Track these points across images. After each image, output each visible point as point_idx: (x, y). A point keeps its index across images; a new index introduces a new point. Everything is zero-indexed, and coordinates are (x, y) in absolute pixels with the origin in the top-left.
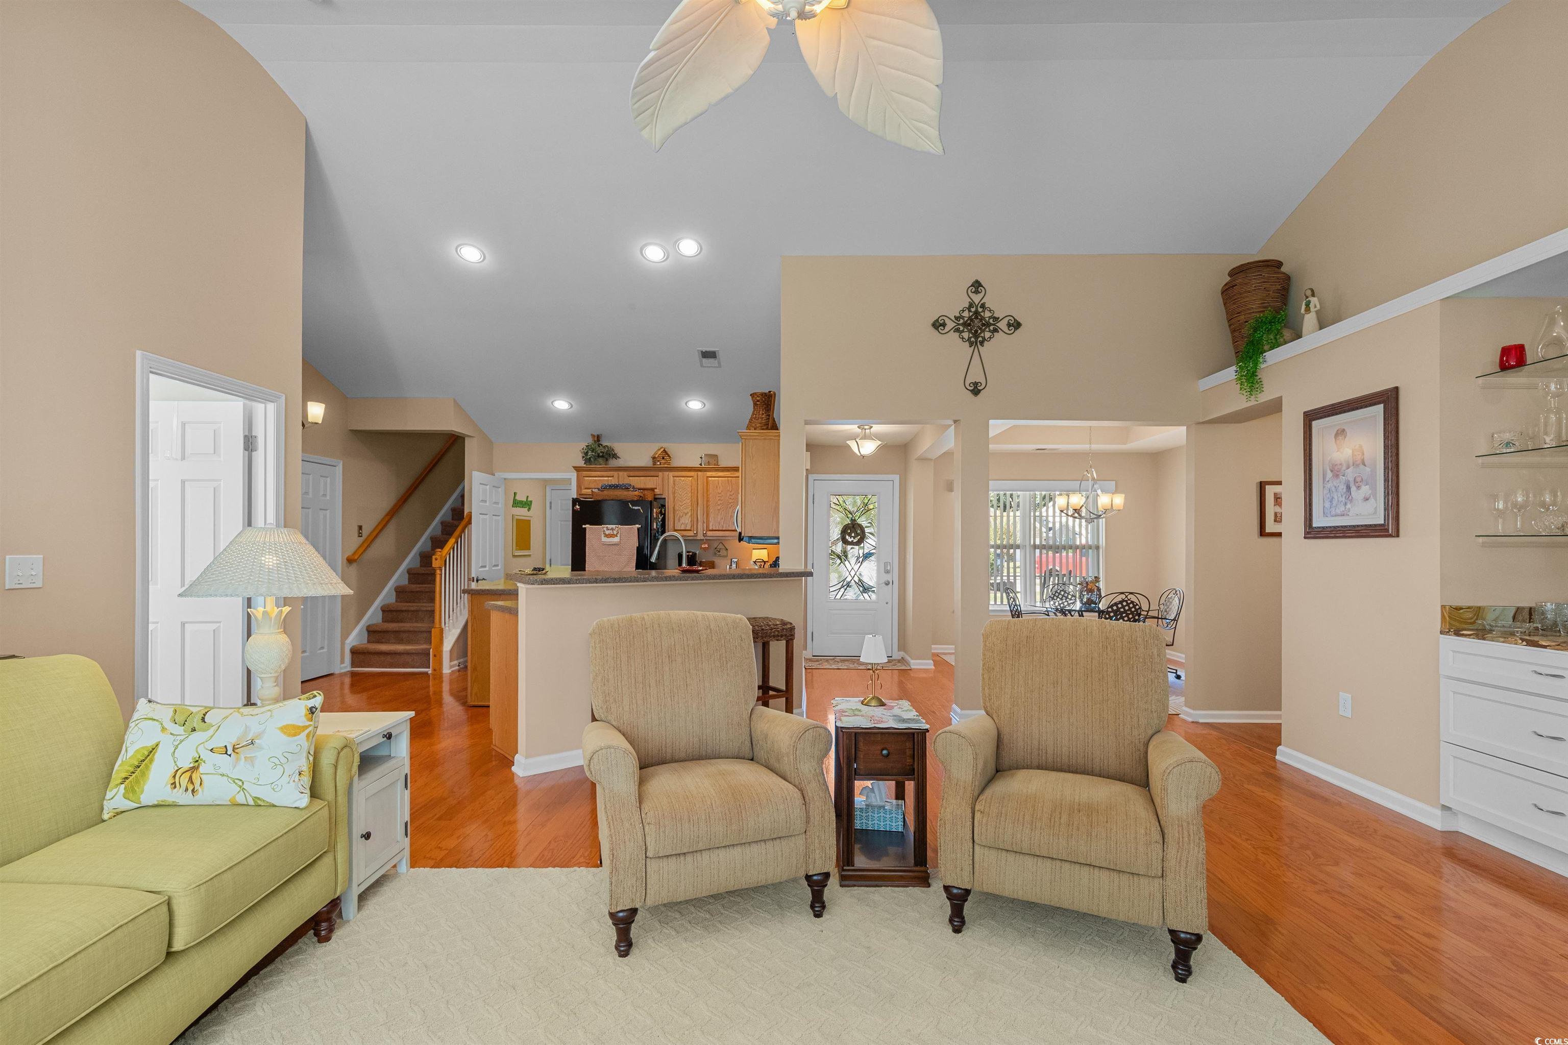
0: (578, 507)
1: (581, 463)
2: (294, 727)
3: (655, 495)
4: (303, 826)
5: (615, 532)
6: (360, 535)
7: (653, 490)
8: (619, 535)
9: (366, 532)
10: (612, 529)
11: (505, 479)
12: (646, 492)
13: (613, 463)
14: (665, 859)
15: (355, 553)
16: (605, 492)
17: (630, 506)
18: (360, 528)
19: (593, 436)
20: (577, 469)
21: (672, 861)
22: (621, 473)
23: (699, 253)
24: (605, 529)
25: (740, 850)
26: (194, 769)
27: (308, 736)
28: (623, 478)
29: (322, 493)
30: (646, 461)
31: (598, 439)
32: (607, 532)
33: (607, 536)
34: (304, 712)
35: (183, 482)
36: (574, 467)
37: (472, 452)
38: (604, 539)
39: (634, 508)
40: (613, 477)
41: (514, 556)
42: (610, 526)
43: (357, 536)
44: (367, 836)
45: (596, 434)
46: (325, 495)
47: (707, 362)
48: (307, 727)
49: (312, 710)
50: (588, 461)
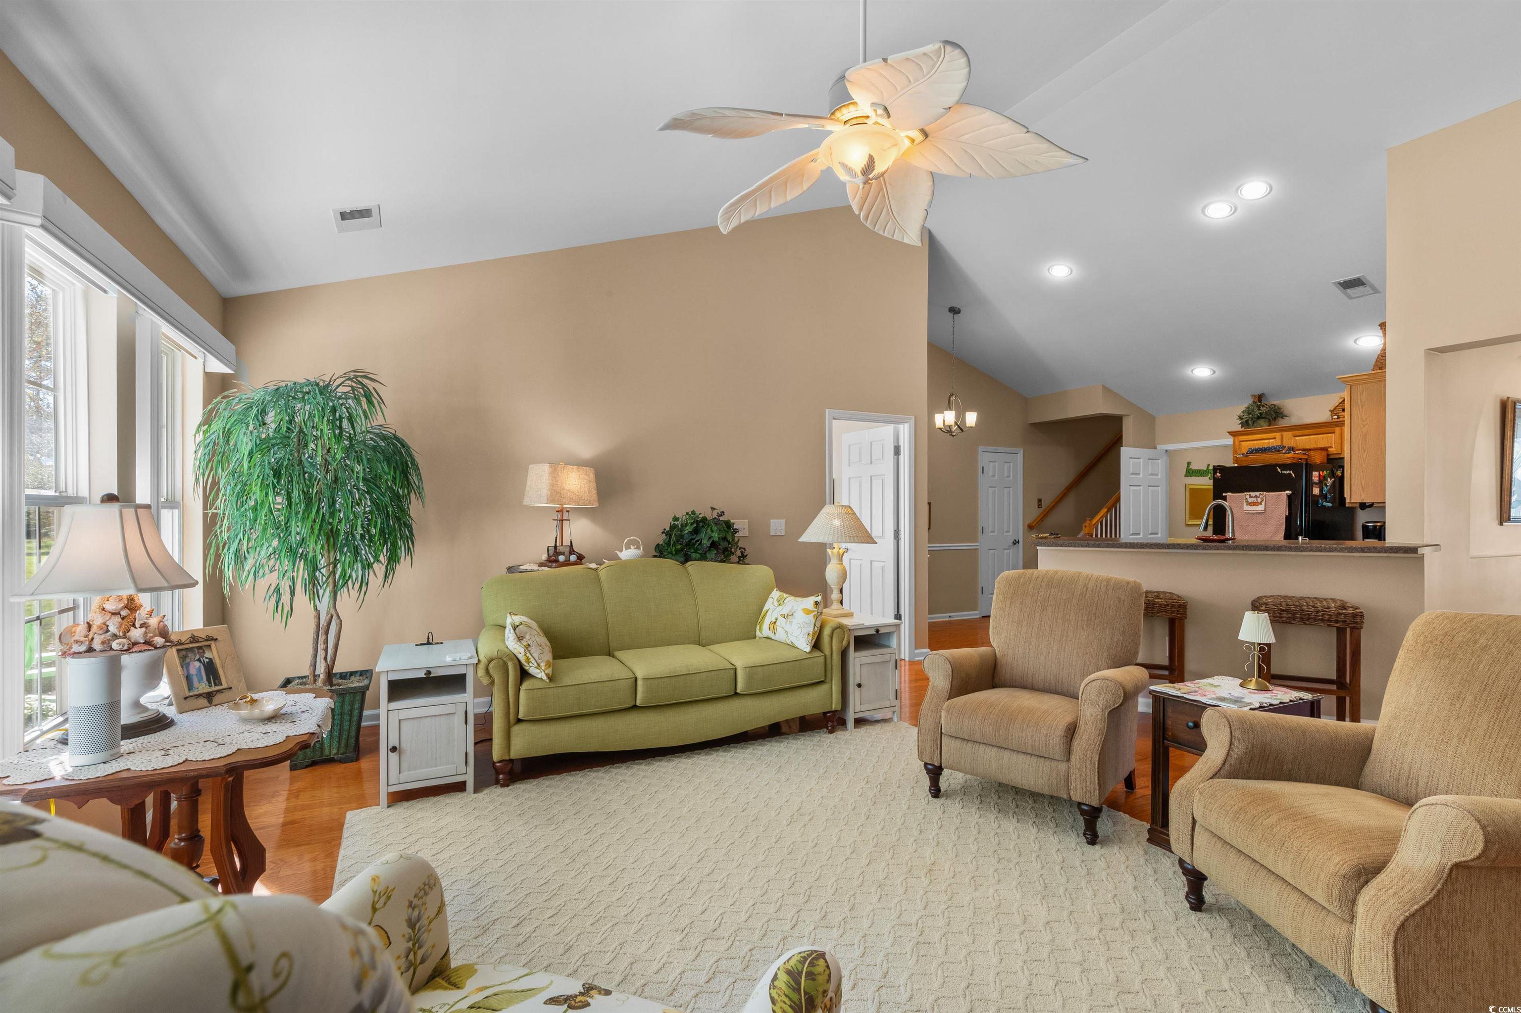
0: (1218, 474)
1: (1238, 428)
2: (808, 610)
3: (1328, 455)
4: (805, 661)
5: (1259, 500)
6: (1040, 506)
7: (1325, 449)
8: (1263, 503)
9: (1045, 504)
10: (1256, 497)
11: (1166, 451)
12: (1312, 453)
13: (1283, 423)
14: (954, 739)
15: (1033, 522)
16: (1251, 457)
17: (1279, 470)
18: (1040, 501)
19: (1254, 396)
20: (1233, 434)
21: (958, 742)
22: (1285, 434)
23: (1269, 193)
24: (1248, 497)
25: (1009, 754)
26: (775, 622)
27: (814, 616)
28: (1289, 439)
29: (1006, 475)
30: (1324, 416)
31: (1260, 397)
32: (1250, 500)
33: (1249, 504)
34: (813, 603)
35: (849, 479)
36: (1229, 433)
37: (1129, 429)
38: (1246, 508)
39: (1284, 472)
40: (1275, 438)
41: (1188, 525)
42: (1253, 494)
43: (1037, 506)
44: (859, 686)
45: (1256, 394)
46: (1008, 476)
47: (1351, 292)
48: (814, 611)
49: (816, 603)
50: (1245, 424)
